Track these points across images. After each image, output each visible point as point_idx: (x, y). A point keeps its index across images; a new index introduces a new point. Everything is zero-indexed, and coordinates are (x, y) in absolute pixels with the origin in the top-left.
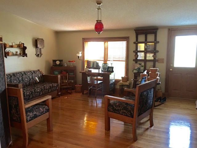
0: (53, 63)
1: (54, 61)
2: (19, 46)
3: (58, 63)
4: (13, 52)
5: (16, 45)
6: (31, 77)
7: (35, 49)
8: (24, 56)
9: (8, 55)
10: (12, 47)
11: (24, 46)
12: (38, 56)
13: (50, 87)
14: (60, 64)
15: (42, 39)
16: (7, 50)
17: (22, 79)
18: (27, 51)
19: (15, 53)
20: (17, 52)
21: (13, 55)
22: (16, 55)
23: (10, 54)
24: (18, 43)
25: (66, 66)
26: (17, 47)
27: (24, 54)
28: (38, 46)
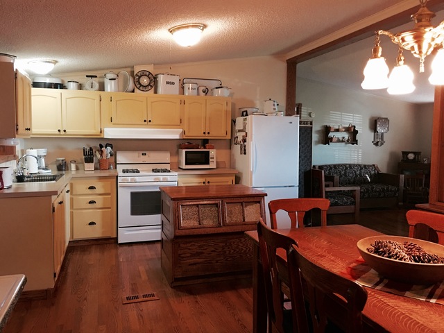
0: (403, 156)
1: (405, 154)
2: (347, 130)
3: (411, 156)
4: (338, 138)
5: (344, 128)
6: (358, 172)
7: (373, 134)
8: (353, 144)
9: (331, 141)
10: (337, 130)
11: (354, 129)
12: (376, 144)
13: (383, 189)
14: (415, 158)
15: (386, 119)
16: (331, 135)
17: (345, 173)
18: (358, 137)
19: (341, 139)
20: (343, 138)
21: (339, 141)
22: (343, 141)
23: (334, 140)
24: (348, 126)
25: (426, 162)
26: (345, 131)
27: (354, 141)
28: (379, 129)
